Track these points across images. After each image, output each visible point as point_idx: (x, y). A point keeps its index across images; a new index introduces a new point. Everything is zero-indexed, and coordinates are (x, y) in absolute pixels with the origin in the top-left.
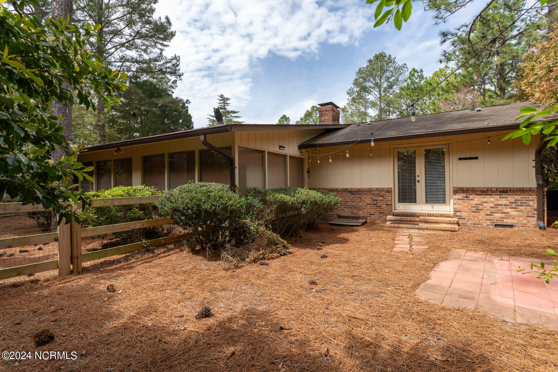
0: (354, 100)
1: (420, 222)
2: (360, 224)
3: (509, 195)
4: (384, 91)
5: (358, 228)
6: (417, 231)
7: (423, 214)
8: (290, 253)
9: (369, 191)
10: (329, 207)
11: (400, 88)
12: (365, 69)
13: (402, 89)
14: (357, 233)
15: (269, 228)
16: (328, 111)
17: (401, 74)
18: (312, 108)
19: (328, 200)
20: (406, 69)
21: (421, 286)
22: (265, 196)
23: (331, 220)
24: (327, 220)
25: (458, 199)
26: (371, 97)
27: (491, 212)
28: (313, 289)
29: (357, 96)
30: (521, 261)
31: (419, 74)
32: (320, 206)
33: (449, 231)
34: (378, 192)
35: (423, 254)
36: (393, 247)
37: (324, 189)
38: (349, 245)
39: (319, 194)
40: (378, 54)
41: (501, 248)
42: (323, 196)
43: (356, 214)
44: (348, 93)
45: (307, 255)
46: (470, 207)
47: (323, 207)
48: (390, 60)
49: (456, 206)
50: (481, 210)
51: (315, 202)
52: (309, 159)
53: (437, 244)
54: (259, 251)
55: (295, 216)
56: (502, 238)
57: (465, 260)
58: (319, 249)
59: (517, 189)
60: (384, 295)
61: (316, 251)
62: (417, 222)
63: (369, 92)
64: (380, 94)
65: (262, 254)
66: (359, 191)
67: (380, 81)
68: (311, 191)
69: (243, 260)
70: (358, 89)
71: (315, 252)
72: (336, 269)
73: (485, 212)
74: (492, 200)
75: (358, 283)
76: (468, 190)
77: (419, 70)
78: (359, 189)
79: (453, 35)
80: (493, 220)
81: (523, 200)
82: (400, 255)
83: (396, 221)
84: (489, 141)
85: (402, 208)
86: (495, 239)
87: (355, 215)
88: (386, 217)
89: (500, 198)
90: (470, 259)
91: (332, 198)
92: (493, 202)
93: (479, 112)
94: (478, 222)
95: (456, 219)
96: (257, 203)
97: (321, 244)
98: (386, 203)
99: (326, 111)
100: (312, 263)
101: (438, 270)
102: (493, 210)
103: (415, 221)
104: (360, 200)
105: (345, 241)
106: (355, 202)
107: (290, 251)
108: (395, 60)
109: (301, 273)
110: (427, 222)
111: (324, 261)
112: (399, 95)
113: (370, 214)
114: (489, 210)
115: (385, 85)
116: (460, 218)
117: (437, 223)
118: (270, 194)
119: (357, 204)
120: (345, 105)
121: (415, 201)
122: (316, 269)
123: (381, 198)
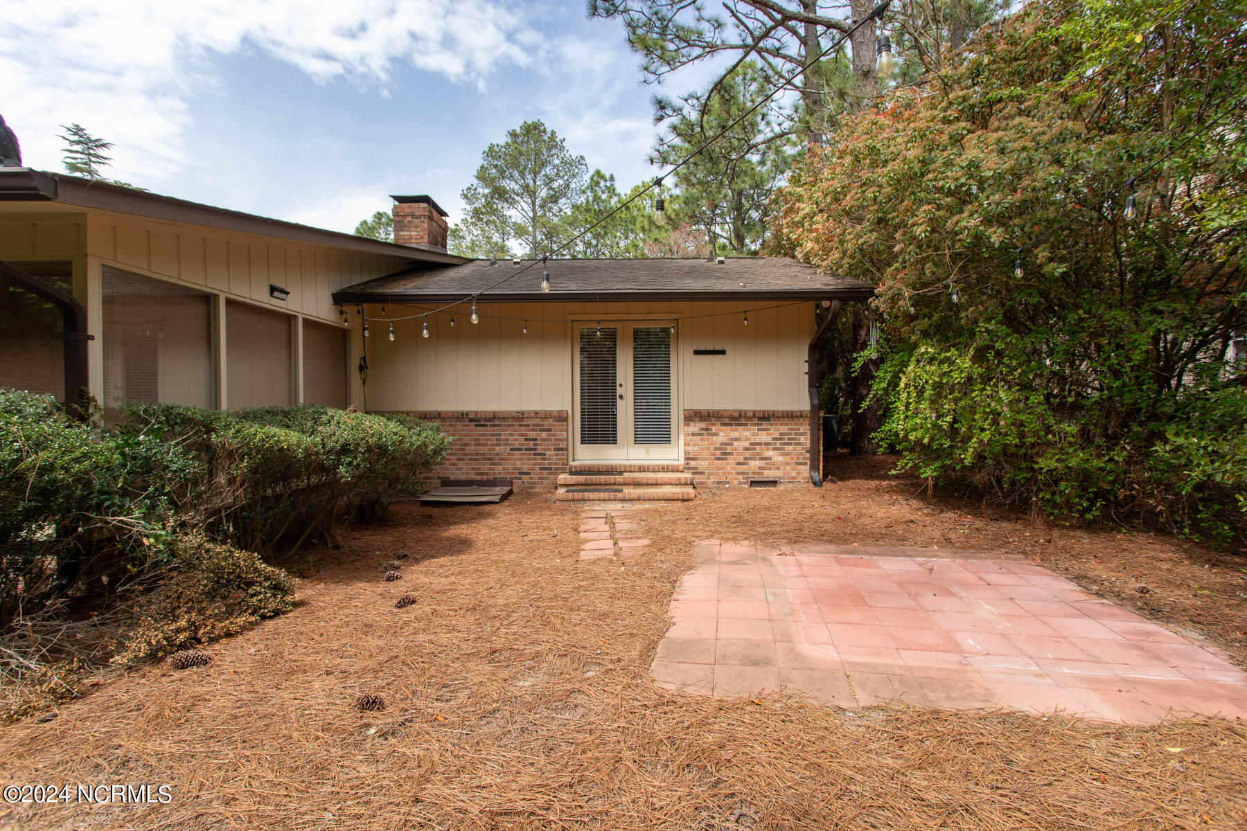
0: (477, 213)
1: (625, 484)
2: (496, 499)
3: (772, 425)
4: (542, 207)
5: (492, 507)
6: (619, 506)
7: (630, 466)
8: (296, 605)
9: (519, 418)
10: (422, 460)
11: (573, 206)
12: (503, 150)
13: (576, 207)
14: (491, 521)
15: (226, 533)
16: (419, 217)
17: (574, 176)
18: (375, 217)
19: (417, 441)
20: (584, 167)
21: (659, 650)
22: (208, 432)
23: (426, 493)
24: (413, 494)
25: (693, 434)
26: (517, 213)
27: (746, 459)
28: (368, 726)
29: (484, 206)
30: (810, 552)
31: (608, 184)
32: (394, 458)
33: (678, 500)
34: (538, 421)
35: (644, 559)
36: (577, 552)
37: (408, 413)
38: (474, 557)
39: (393, 426)
40: (530, 122)
41: (773, 528)
42: (404, 432)
43: (487, 474)
44: (465, 197)
45: (354, 603)
46: (712, 450)
47: (405, 459)
48: (554, 144)
49: (690, 448)
50: (729, 454)
51: (379, 447)
52: (364, 329)
53: (666, 533)
54: (176, 618)
55: (319, 487)
56: (769, 509)
57: (725, 563)
58: (390, 579)
59: (783, 412)
60: (581, 699)
61: (382, 587)
62: (620, 484)
63: (512, 204)
64: (534, 211)
65: (185, 630)
66: (495, 417)
67: (535, 182)
68: (369, 417)
69: (104, 661)
70: (487, 191)
71: (379, 590)
72: (443, 638)
73: (735, 459)
74: (747, 434)
75: (506, 674)
76: (709, 415)
77: (608, 176)
78: (494, 413)
79: (674, 111)
80: (747, 473)
81: (791, 434)
82: (597, 569)
83: (578, 485)
84: (746, 319)
85: (588, 455)
86: (759, 511)
87: (485, 478)
88: (556, 479)
89: (758, 430)
90: (733, 559)
91: (426, 436)
92: (748, 439)
93: (721, 266)
94: (724, 479)
95: (687, 475)
96: (172, 454)
97: (397, 563)
98: (555, 445)
99: (413, 216)
100: (368, 628)
101: (683, 597)
102: (748, 454)
103: (614, 484)
104: (497, 440)
105: (463, 545)
106: (485, 445)
107: (298, 596)
108: (564, 144)
109: (328, 673)
110: (637, 484)
111: (405, 617)
112: (571, 220)
113: (520, 473)
114: (742, 454)
115: (543, 193)
116: (696, 472)
117: (656, 484)
118: (227, 427)
119: (489, 450)
120: (459, 222)
121: (614, 440)
122: (382, 650)
123: (544, 435)
